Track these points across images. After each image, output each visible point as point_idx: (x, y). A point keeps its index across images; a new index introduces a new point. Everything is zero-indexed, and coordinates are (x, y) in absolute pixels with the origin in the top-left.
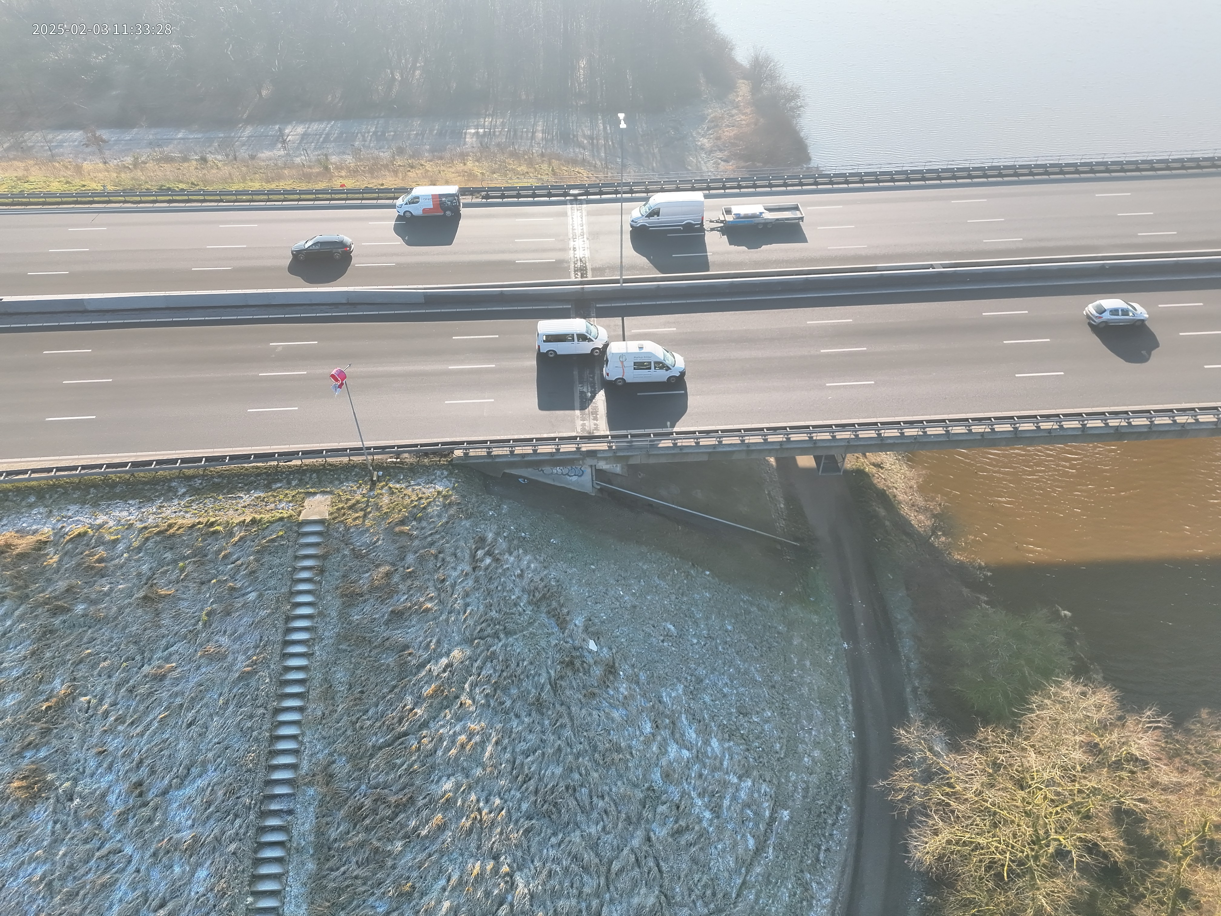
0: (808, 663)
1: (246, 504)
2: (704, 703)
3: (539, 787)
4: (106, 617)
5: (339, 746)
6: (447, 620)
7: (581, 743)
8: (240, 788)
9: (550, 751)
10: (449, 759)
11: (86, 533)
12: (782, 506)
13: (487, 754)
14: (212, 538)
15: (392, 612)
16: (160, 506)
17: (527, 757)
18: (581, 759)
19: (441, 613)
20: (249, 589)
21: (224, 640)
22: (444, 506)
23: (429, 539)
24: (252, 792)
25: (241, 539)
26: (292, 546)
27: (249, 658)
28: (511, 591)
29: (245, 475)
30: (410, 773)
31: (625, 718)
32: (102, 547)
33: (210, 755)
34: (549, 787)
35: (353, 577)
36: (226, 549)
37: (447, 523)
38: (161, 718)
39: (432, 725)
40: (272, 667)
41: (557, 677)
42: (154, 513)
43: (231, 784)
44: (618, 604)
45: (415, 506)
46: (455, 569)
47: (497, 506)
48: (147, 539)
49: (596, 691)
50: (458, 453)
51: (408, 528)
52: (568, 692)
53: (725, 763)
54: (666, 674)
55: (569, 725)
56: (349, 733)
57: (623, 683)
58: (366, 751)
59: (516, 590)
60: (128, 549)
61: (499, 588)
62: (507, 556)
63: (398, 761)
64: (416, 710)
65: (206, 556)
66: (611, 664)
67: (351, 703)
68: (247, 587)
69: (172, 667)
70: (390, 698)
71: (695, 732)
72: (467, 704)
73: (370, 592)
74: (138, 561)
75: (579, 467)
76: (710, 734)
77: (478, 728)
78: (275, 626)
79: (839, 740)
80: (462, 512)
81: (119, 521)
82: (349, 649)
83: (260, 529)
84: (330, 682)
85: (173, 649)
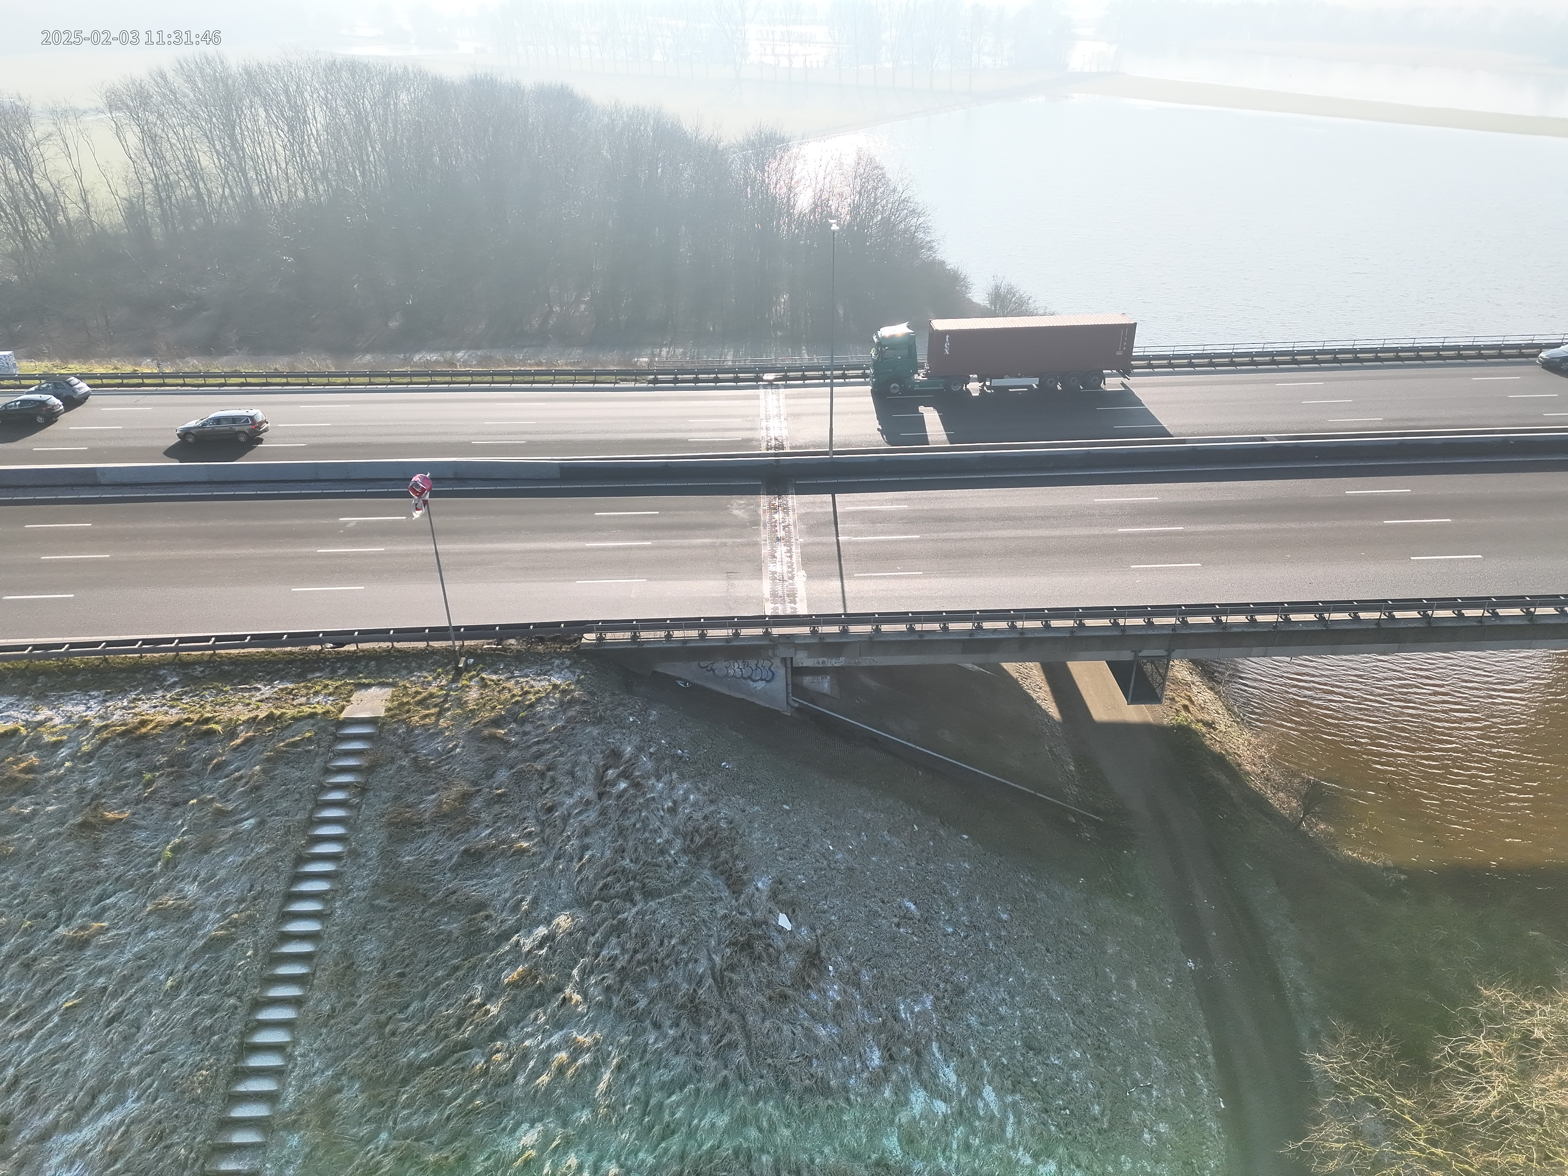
1: (264, 697)
2: (969, 1026)
3: (688, 1148)
4: (14, 854)
5: (351, 1061)
6: (551, 870)
7: (762, 1077)
8: (174, 1130)
9: (710, 1086)
10: (536, 1092)
11: (15, 731)
13: (602, 1086)
14: (202, 740)
15: (466, 851)
16: (135, 699)
17: (669, 1097)
18: (761, 1104)
19: (543, 859)
20: (247, 814)
21: (192, 889)
22: (562, 704)
23: (535, 749)
24: (195, 1138)
25: (247, 741)
26: (323, 754)
27: (225, 917)
28: (657, 832)
29: (270, 662)
30: (468, 1114)
31: (837, 1039)
32: (34, 753)
33: (134, 1071)
34: (705, 1148)
35: (411, 798)
36: (221, 755)
37: (564, 727)
38: (67, 1008)
39: (512, 1032)
40: (262, 932)
41: (724, 966)
42: (124, 708)
43: (160, 1122)
44: (825, 863)
45: (517, 702)
47: (641, 710)
48: (105, 742)
49: (790, 992)
50: (590, 637)
51: (503, 732)
52: (741, 991)
53: (1009, 1130)
54: (905, 976)
55: (743, 1044)
56: (371, 1041)
57: (834, 983)
58: (395, 1073)
59: (665, 831)
60: (73, 757)
61: (638, 826)
62: (653, 781)
63: (449, 1092)
64: (488, 1006)
65: (189, 767)
66: (814, 951)
67: (381, 992)
68: (243, 811)
69: (102, 927)
70: (448, 986)
71: (956, 1071)
72: (574, 1001)
73: (433, 821)
74: (85, 771)
75: (767, 664)
76: (980, 1077)
77: (589, 1040)
78: (277, 872)
79: (1199, 1110)
80: (589, 714)
81: (70, 717)
82: (390, 906)
83: (277, 728)
84: (352, 958)
85: (109, 901)
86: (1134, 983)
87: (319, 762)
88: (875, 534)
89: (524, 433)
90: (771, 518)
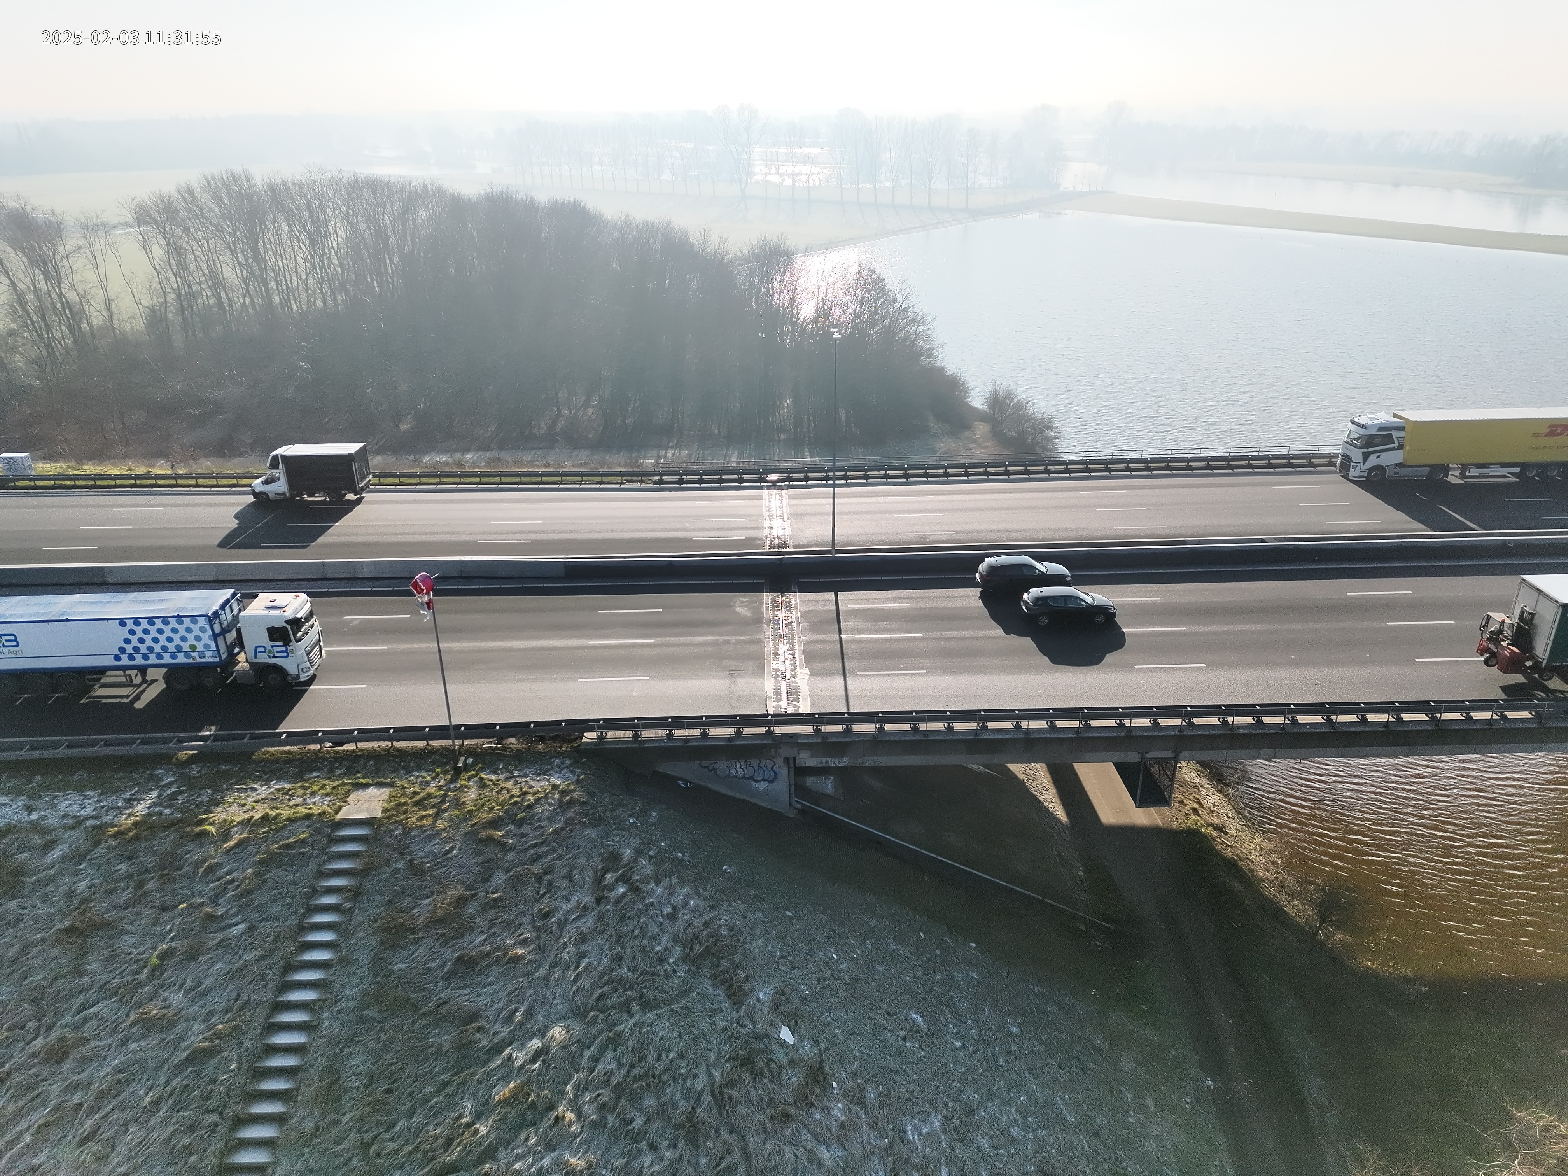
1: (260, 797)
2: (979, 1148)
6: (547, 978)
12: (1081, 873)
14: (195, 843)
15: (459, 959)
16: (130, 799)
19: (539, 967)
20: (237, 919)
21: (177, 998)
22: (561, 805)
23: (532, 851)
25: (241, 843)
26: (317, 857)
27: (210, 1028)
28: (656, 938)
31: (841, 1163)
35: (405, 903)
36: (214, 858)
37: (562, 829)
38: (39, 1127)
39: (502, 1154)
40: (247, 1044)
41: (724, 1082)
44: (829, 972)
45: (516, 803)
46: (567, 899)
47: (641, 812)
49: (792, 1111)
50: (590, 736)
51: (500, 834)
52: (742, 1109)
54: (912, 1093)
55: (743, 1168)
56: (355, 1162)
57: (839, 1101)
59: (664, 939)
61: (636, 932)
62: (652, 885)
64: (477, 1126)
65: (179, 869)
66: (818, 1066)
67: (367, 1109)
68: (233, 916)
70: (436, 1103)
72: (567, 1120)
73: (428, 926)
74: (75, 874)
75: (769, 764)
77: (582, 1163)
78: (264, 979)
80: (588, 815)
82: (379, 1017)
83: (272, 830)
84: (338, 1073)
85: (91, 1010)
86: (1150, 1103)
87: (312, 865)
88: (878, 632)
89: (529, 532)
90: (775, 616)
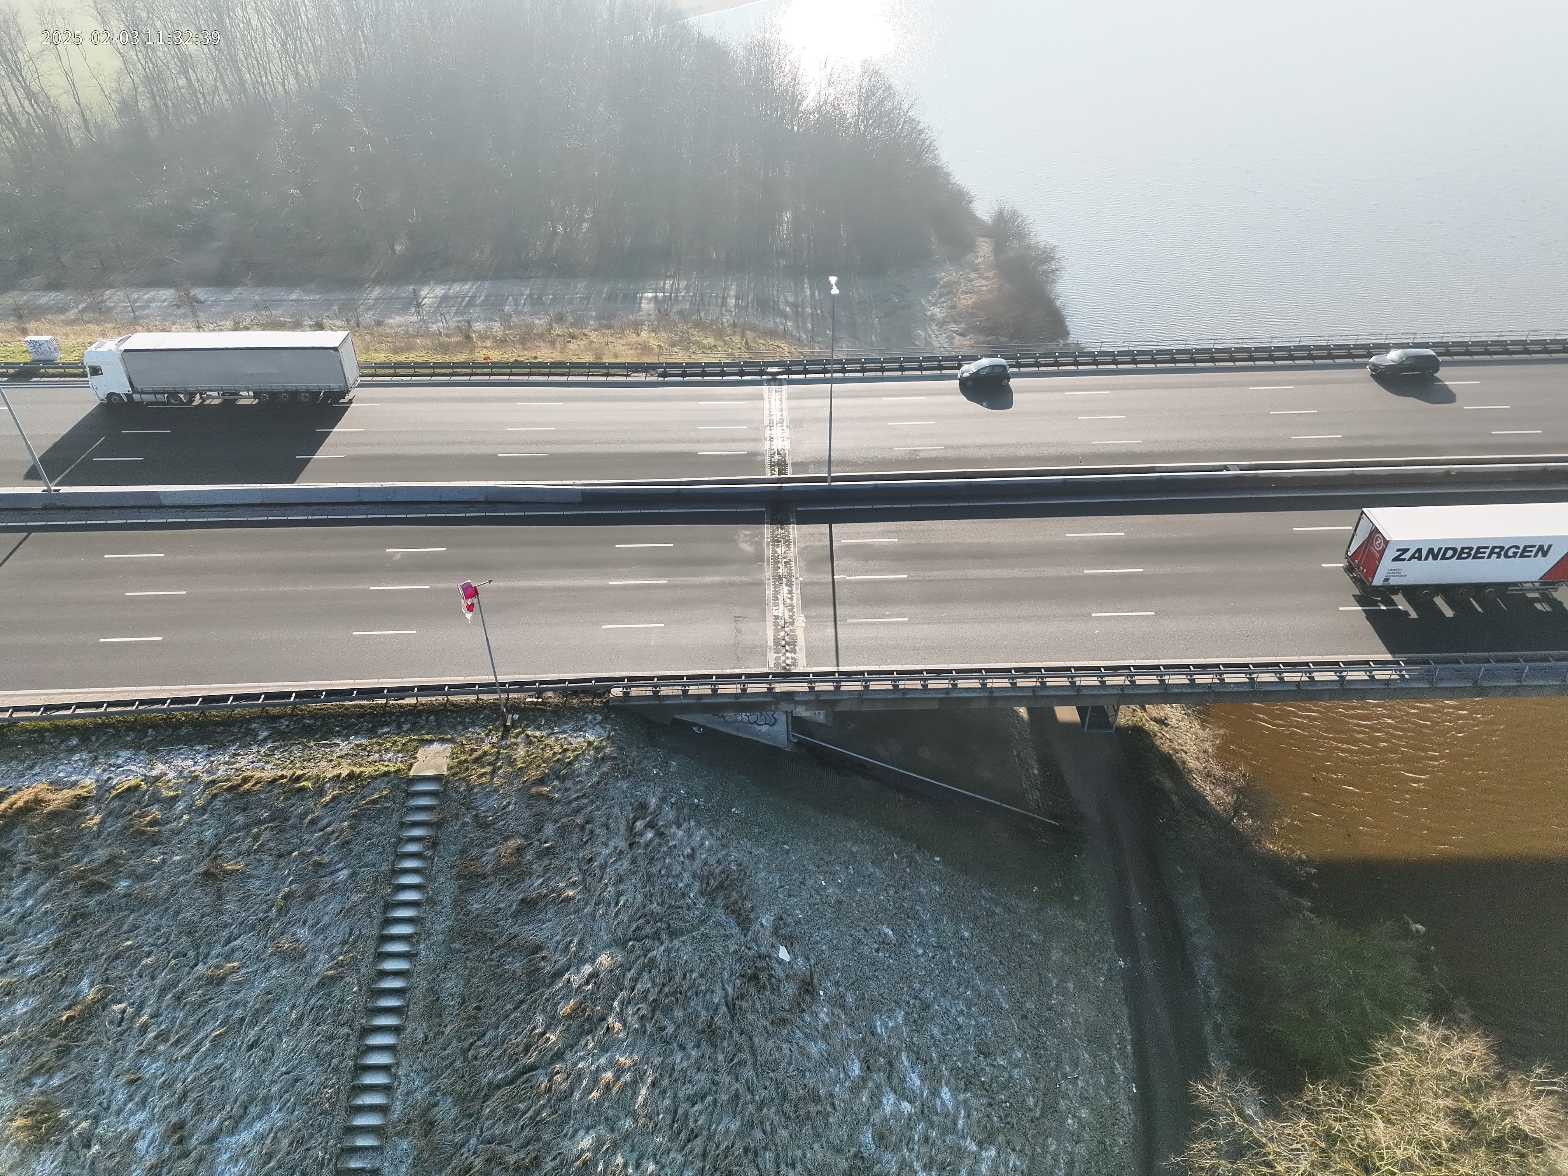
0: (1071, 986)
1: (343, 753)
2: (932, 1036)
3: (708, 1148)
4: (154, 898)
5: (444, 1082)
6: (593, 914)
7: (766, 1088)
8: (312, 1136)
9: (724, 1097)
10: (589, 1105)
11: (138, 787)
12: (1036, 772)
13: (640, 1100)
14: (296, 797)
15: (523, 900)
16: (234, 754)
17: (693, 1105)
18: (765, 1110)
19: (586, 904)
20: (340, 865)
21: (303, 933)
22: (596, 760)
23: (574, 804)
24: (327, 1142)
25: (334, 798)
26: (399, 810)
27: (333, 958)
28: (679, 876)
29: (344, 715)
30: (537, 1123)
31: (825, 1054)
32: (157, 806)
33: (275, 1089)
34: (722, 1148)
35: (475, 852)
36: (313, 812)
37: (598, 783)
38: (216, 1036)
39: (568, 1056)
40: (363, 970)
41: (736, 996)
42: (226, 763)
43: (300, 1130)
44: (818, 898)
45: (558, 760)
46: (605, 844)
47: (663, 762)
48: (215, 796)
49: (788, 1016)
50: (616, 692)
51: (547, 789)
52: (750, 1017)
53: (960, 1122)
54: (881, 995)
55: (750, 1062)
56: (458, 1064)
57: (824, 1006)
58: (479, 1090)
59: (686, 875)
60: (189, 809)
61: (663, 872)
62: (674, 829)
63: (521, 1106)
64: (548, 1035)
65: (287, 820)
66: (808, 979)
67: (463, 1023)
68: (338, 863)
69: (234, 967)
70: (515, 1017)
71: (920, 1077)
72: (616, 1028)
73: (495, 873)
74: (201, 824)
75: (770, 713)
76: (939, 1081)
77: (629, 1062)
78: (370, 916)
79: (1115, 1096)
80: (618, 769)
81: (181, 772)
82: (464, 948)
83: (358, 786)
84: (437, 993)
85: (235, 943)
87: (395, 818)
88: (867, 572)
89: (544, 442)
90: (774, 552)
